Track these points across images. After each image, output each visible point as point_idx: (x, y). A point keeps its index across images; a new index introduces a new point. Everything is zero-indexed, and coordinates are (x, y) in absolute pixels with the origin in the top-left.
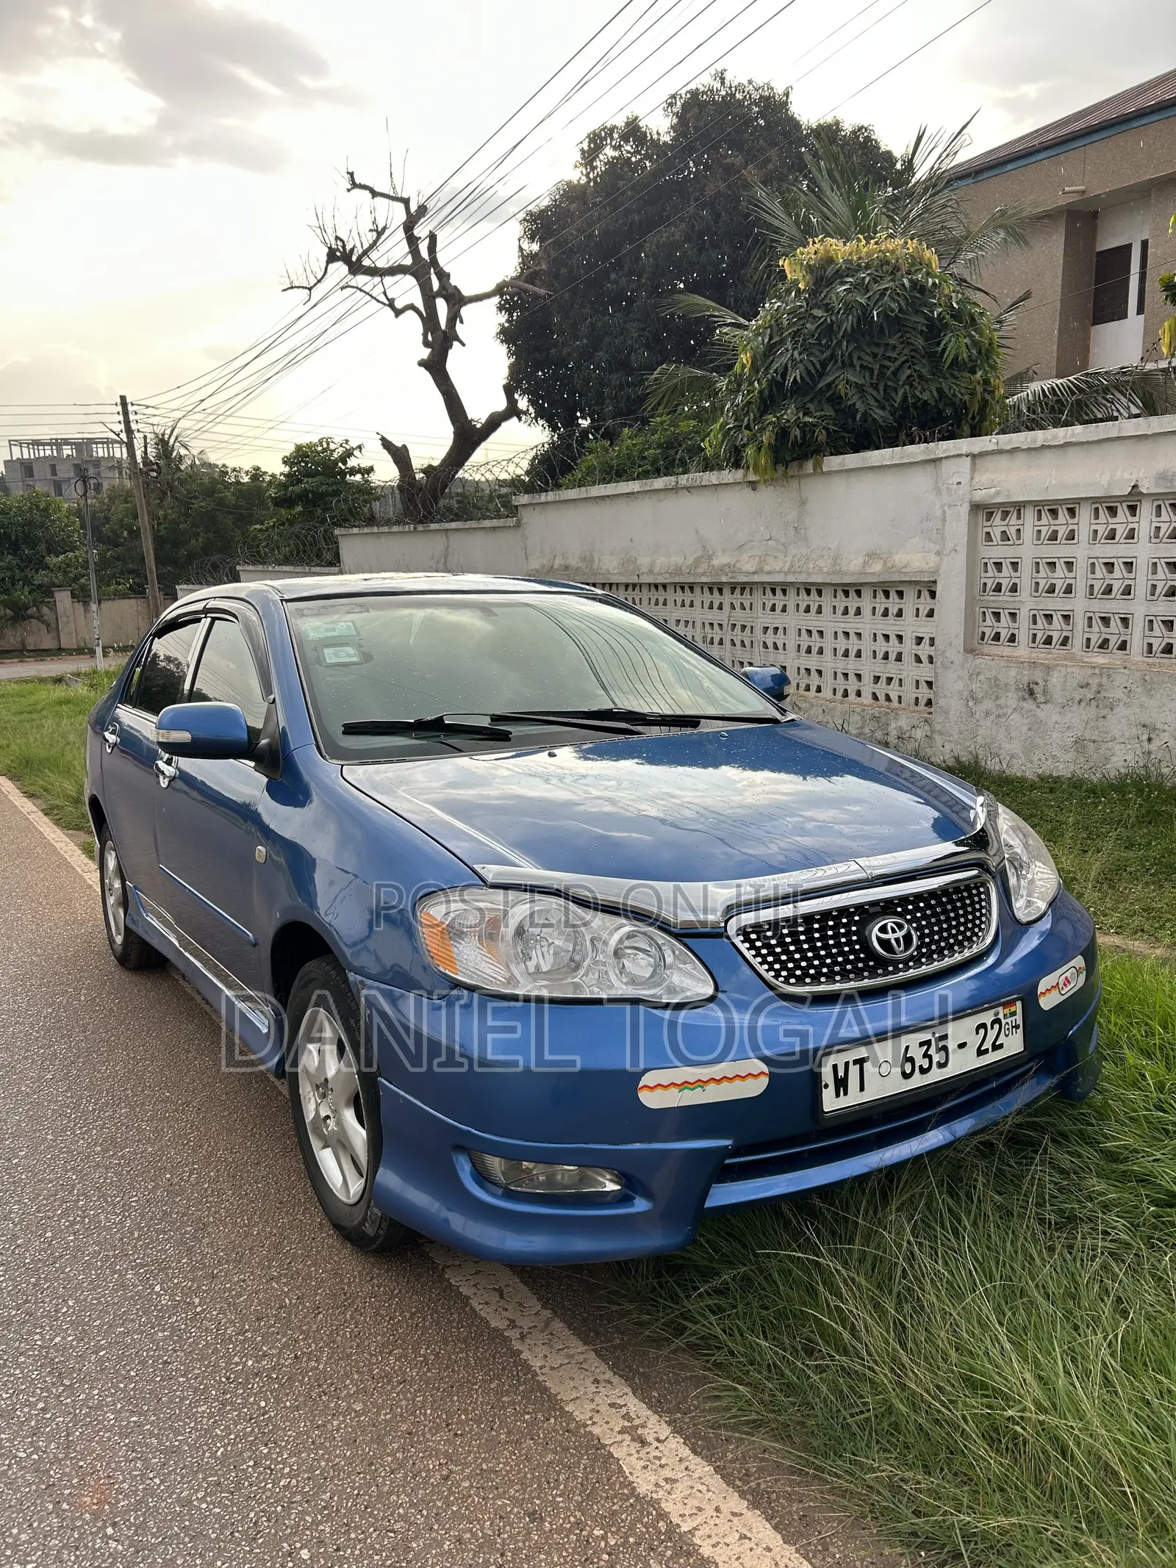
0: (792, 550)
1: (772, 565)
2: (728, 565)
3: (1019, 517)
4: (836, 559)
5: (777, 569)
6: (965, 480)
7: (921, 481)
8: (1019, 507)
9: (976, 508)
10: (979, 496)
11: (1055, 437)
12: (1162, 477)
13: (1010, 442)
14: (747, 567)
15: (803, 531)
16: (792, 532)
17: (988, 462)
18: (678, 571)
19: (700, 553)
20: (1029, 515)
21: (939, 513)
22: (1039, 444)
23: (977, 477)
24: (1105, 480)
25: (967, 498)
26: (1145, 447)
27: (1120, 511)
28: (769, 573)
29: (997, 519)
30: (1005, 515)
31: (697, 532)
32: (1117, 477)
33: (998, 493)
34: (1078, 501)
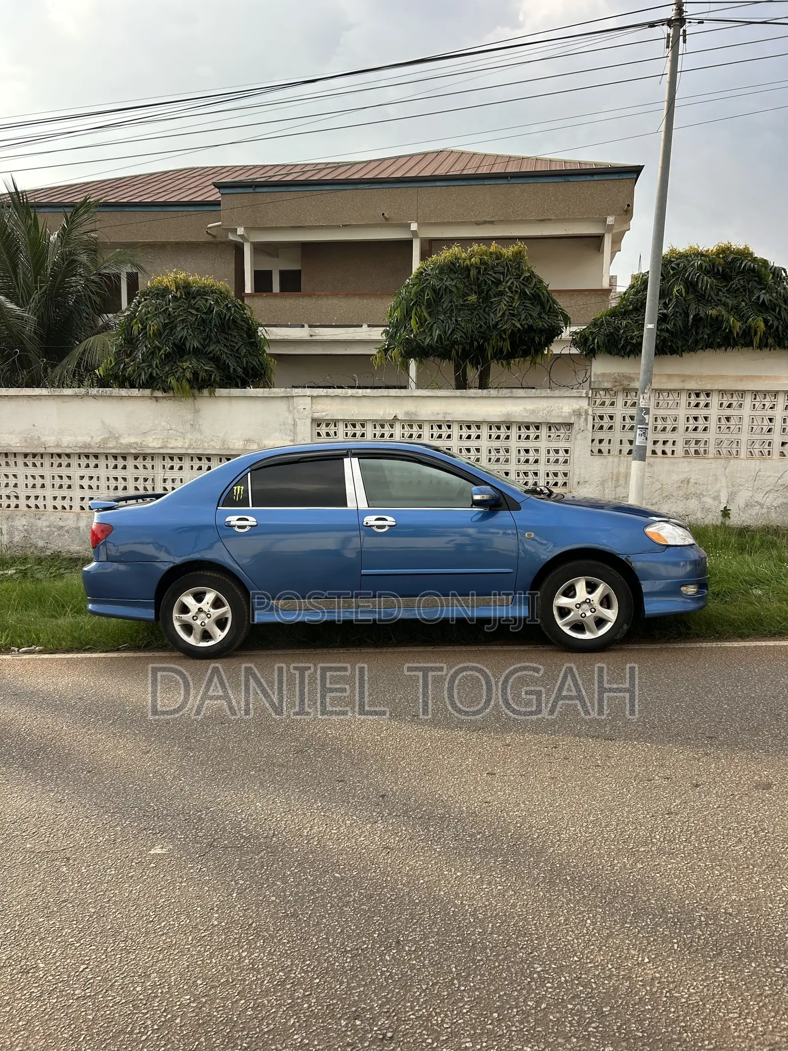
0: (189, 436)
1: (172, 443)
2: (136, 443)
3: (335, 426)
4: (224, 442)
5: (177, 445)
6: (308, 407)
7: (280, 407)
8: (336, 422)
9: (313, 420)
10: (316, 415)
11: (357, 393)
12: (407, 413)
13: (334, 392)
14: (153, 443)
15: (197, 426)
16: (188, 427)
17: (320, 400)
18: (87, 445)
19: (107, 436)
20: (341, 426)
21: (291, 422)
22: (349, 395)
23: (314, 407)
24: (381, 413)
25: (310, 416)
26: (398, 401)
27: (386, 426)
28: (173, 448)
29: (323, 426)
30: (327, 425)
31: (103, 422)
32: (387, 412)
33: (327, 414)
34: (366, 421)
